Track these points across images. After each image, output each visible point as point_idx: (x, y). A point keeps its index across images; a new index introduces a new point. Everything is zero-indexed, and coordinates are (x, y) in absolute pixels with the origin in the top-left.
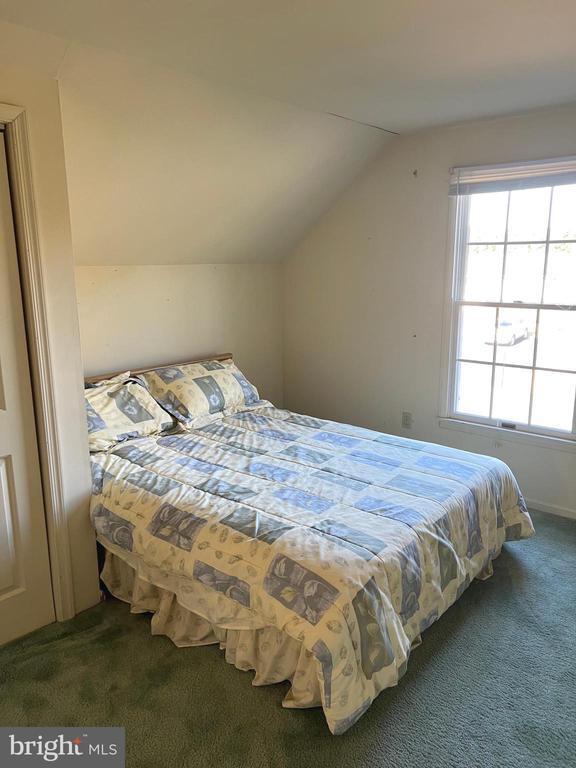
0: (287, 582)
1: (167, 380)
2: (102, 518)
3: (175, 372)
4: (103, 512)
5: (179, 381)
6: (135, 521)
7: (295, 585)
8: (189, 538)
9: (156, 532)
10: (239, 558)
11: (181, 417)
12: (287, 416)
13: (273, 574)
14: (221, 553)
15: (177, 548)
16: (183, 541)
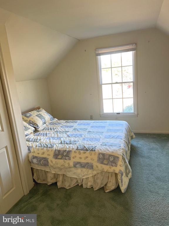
0: (104, 159)
1: (28, 117)
2: (35, 159)
3: (29, 114)
4: (34, 157)
5: (32, 117)
6: (47, 157)
7: (107, 159)
8: (68, 157)
9: (56, 158)
10: (87, 157)
11: (37, 127)
12: (65, 122)
13: (99, 158)
14: (81, 157)
15: (65, 160)
16: (67, 158)
